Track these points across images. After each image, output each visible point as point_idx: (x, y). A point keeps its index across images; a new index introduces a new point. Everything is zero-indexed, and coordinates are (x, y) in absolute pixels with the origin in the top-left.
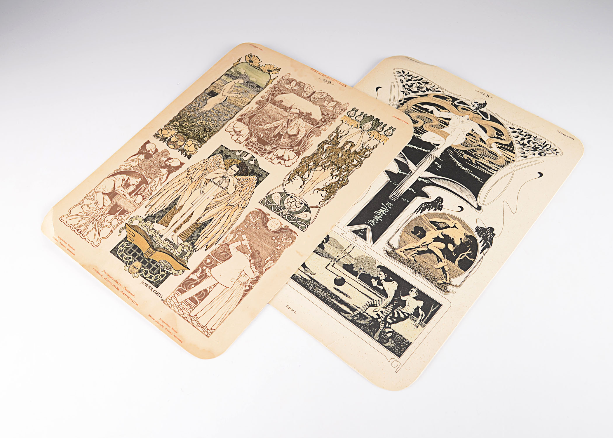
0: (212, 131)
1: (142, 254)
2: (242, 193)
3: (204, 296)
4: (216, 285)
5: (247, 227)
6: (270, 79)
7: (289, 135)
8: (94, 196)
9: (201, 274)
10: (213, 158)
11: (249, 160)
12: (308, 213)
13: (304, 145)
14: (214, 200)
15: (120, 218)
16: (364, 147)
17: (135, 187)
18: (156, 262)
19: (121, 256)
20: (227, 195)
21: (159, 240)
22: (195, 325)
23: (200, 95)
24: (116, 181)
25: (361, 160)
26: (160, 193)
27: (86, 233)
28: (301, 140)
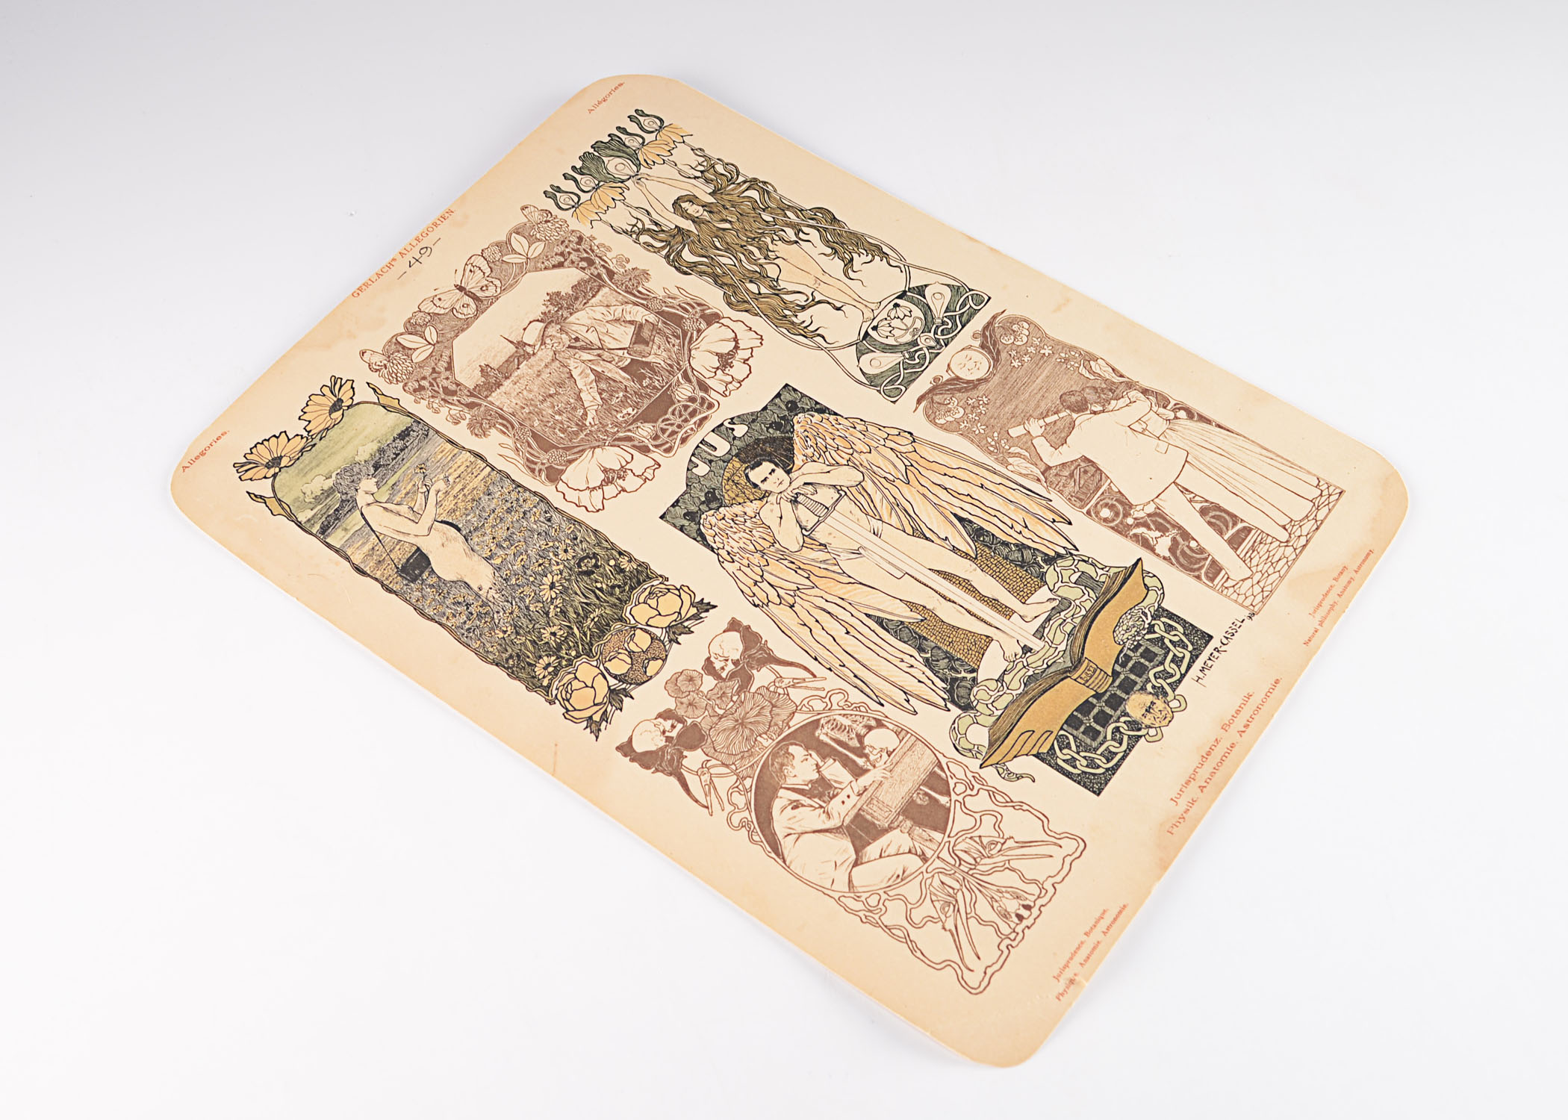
0: (597, 550)
1: (1098, 696)
2: (860, 446)
3: (1223, 514)
4: (1183, 488)
5: (984, 427)
6: (375, 403)
7: (634, 344)
8: (868, 894)
9: (1152, 527)
10: (717, 538)
11: (731, 439)
12: (928, 292)
13: (679, 305)
14: (885, 518)
15: (960, 788)
16: (699, 174)
17: (831, 761)
18: (1121, 651)
19: (1112, 759)
20: (869, 486)
21: (1040, 654)
22: (1315, 527)
23: (411, 604)
24: (800, 830)
25: (745, 182)
26: (855, 676)
27: (1034, 889)
28: (660, 313)
